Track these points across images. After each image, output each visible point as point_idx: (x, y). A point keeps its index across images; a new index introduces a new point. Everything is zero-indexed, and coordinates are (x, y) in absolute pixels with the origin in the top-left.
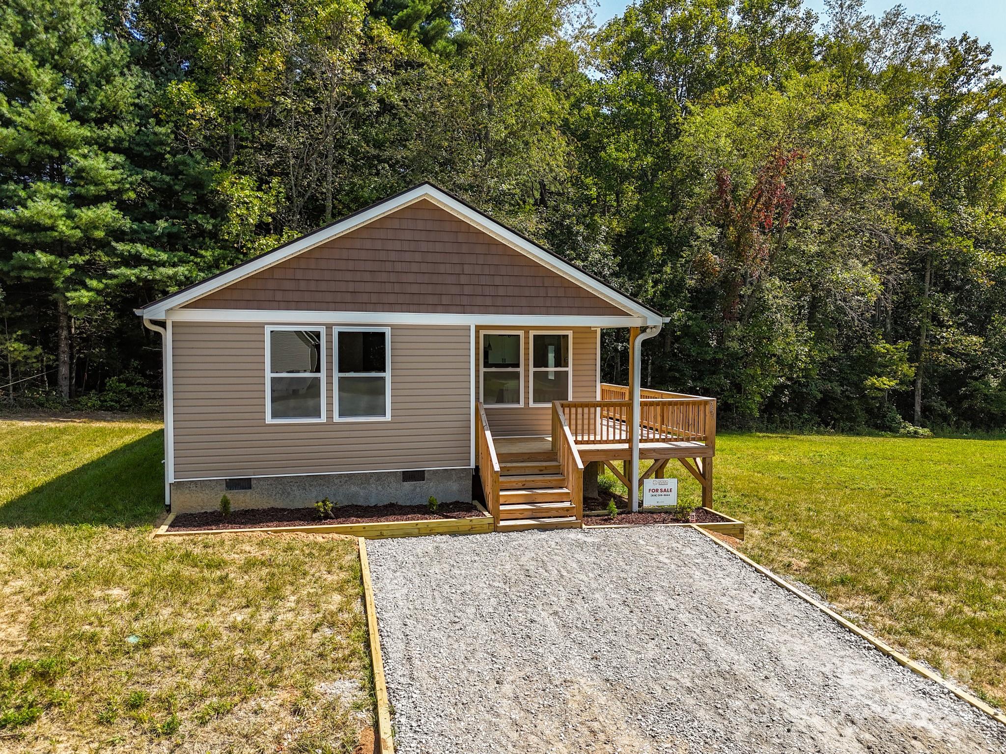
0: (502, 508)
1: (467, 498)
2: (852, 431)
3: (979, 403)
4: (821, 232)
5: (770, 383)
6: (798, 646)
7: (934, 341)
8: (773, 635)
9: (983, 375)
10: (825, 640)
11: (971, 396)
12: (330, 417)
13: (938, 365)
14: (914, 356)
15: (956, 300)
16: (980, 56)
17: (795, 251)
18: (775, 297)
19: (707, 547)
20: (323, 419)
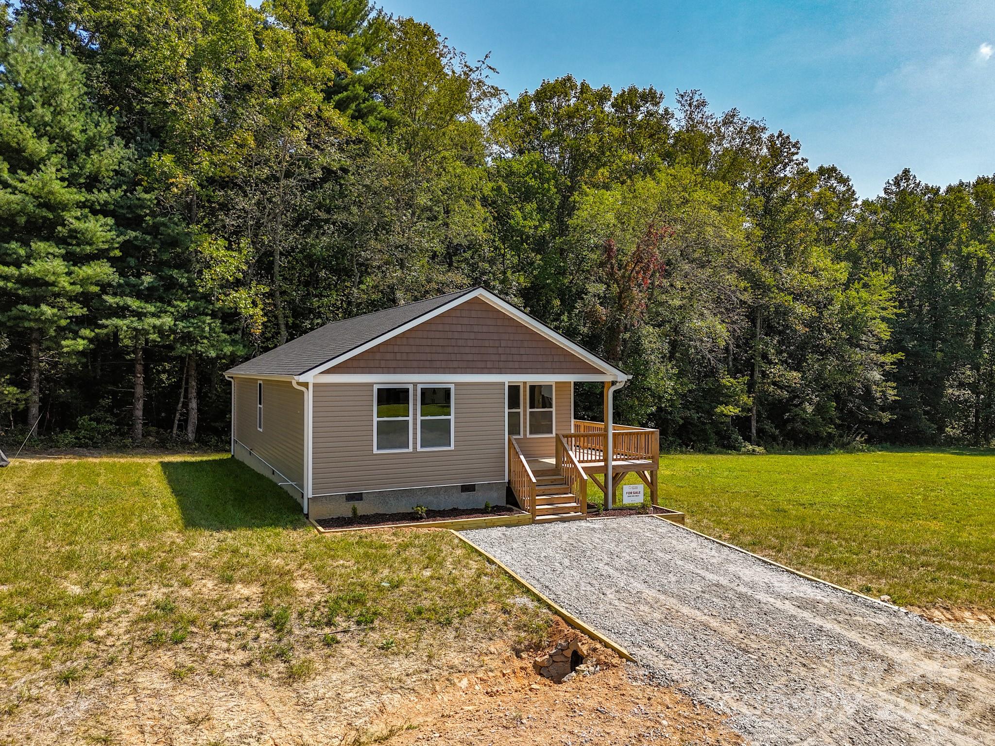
0: (537, 507)
1: (503, 502)
2: (706, 451)
3: (798, 425)
4: (683, 289)
5: (645, 412)
6: (747, 572)
7: (764, 375)
8: (732, 568)
9: (801, 403)
10: (760, 569)
11: (792, 420)
12: (415, 448)
13: (769, 395)
14: (750, 387)
15: (778, 342)
16: (793, 150)
17: (661, 304)
18: (650, 342)
19: (670, 528)
20: (411, 449)
